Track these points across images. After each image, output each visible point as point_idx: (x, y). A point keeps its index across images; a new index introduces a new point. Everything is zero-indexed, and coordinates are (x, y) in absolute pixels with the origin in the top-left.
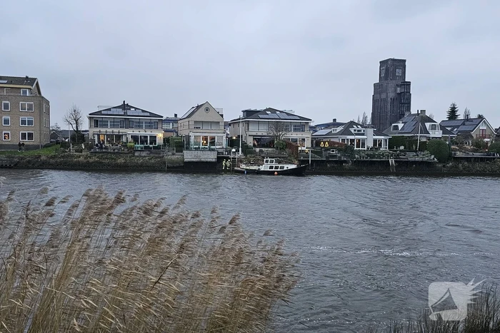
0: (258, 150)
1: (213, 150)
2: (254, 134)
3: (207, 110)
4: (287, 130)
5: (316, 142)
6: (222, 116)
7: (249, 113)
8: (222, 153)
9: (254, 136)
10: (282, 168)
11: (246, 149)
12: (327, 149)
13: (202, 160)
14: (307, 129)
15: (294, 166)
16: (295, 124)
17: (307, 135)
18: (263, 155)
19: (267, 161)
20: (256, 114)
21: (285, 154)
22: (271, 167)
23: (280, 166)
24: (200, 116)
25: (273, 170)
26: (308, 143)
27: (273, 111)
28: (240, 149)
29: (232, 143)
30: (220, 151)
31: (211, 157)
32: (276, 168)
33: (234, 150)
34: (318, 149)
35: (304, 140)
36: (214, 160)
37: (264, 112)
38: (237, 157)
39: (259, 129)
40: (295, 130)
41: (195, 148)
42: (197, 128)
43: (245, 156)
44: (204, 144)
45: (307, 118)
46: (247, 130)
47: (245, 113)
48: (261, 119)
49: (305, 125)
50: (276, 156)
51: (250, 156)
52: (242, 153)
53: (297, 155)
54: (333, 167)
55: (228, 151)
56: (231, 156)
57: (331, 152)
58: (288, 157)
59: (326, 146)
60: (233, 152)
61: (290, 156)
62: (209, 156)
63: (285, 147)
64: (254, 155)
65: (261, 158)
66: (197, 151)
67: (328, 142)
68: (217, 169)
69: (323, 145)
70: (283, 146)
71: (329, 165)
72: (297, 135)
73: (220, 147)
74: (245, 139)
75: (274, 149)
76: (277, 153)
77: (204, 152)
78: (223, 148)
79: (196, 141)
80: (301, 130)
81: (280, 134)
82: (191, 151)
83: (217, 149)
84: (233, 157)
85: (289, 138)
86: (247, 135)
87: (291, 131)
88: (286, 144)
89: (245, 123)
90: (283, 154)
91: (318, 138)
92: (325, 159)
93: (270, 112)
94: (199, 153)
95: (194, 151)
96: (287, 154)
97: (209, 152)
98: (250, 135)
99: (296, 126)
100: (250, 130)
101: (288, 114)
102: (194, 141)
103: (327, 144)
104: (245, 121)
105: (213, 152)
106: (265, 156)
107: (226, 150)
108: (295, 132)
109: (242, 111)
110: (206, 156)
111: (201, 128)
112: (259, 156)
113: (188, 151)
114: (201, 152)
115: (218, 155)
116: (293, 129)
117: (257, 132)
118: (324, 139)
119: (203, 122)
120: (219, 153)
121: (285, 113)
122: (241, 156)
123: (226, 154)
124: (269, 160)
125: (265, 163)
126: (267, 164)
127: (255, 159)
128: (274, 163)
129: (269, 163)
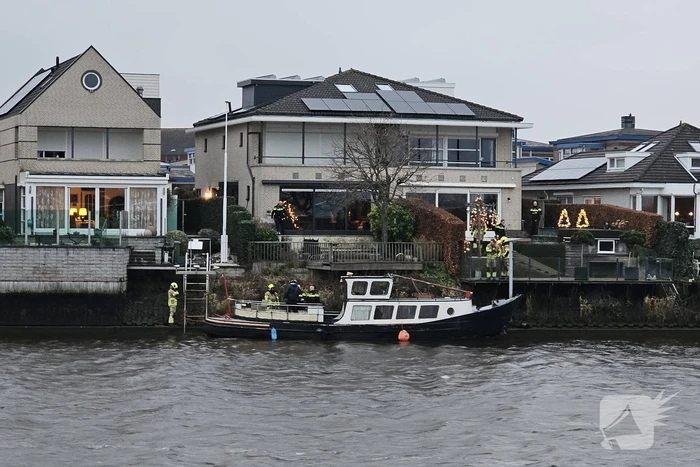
0: (297, 241)
1: (111, 244)
2: (286, 176)
3: (91, 80)
4: (421, 159)
6: (155, 105)
7: (266, 93)
8: (150, 257)
9: (283, 184)
10: (430, 311)
11: (250, 243)
12: (582, 240)
13: (67, 285)
14: (503, 154)
16: (456, 135)
17: (504, 182)
18: (317, 264)
20: (292, 98)
21: (410, 259)
22: (382, 312)
23: (418, 304)
24: (64, 106)
25: (394, 321)
26: (509, 214)
27: (366, 82)
28: (224, 239)
29: (193, 213)
30: (142, 247)
31: (104, 273)
32: (406, 312)
33: (196, 244)
34: (545, 239)
35: (491, 200)
36: (113, 286)
37: (327, 87)
38: (208, 272)
39: (303, 158)
40: (457, 158)
41: (39, 238)
42: (49, 154)
43: (243, 271)
44: (78, 220)
45: (502, 113)
46: (256, 162)
47: (251, 92)
48: (311, 115)
49: (494, 140)
50: (373, 268)
51: (265, 267)
52: (232, 257)
53: (460, 264)
54: (605, 310)
55: (172, 249)
56: (186, 268)
57: (599, 252)
58: (421, 271)
59: (581, 224)
60: (195, 251)
61: (431, 267)
62: (93, 268)
63: (411, 231)
64: (281, 264)
65: (307, 276)
66: (42, 251)
67: (587, 208)
68: (125, 324)
69: (568, 221)
70: (405, 227)
71: (585, 305)
72: (463, 179)
73: (141, 232)
74: (248, 200)
75: (367, 239)
76: (377, 254)
77: (72, 255)
78: (154, 236)
79: (43, 208)
80: (481, 159)
81: (388, 177)
82: (20, 251)
83: (131, 243)
84: (194, 273)
85: (431, 191)
86: (256, 180)
87: (441, 165)
88: (417, 217)
89: (249, 133)
90: (403, 260)
91: (550, 192)
92: (573, 279)
93: (355, 86)
94: (53, 257)
95: (31, 251)
96: (416, 259)
97: (94, 253)
98: (266, 183)
99: (458, 144)
100: (266, 161)
101: (428, 96)
102: (35, 208)
103: (583, 219)
104: (248, 123)
105: (111, 251)
106: (325, 268)
107: (166, 244)
108: (458, 165)
109: (239, 85)
110: (80, 271)
111: (68, 155)
112: (300, 270)
113: (9, 251)
114: (62, 253)
115: (131, 263)
116: (446, 157)
117: (295, 170)
118: (570, 198)
119: (73, 131)
120: (135, 257)
121: (416, 89)
122: (227, 270)
123: (163, 260)
124: (370, 282)
125: (350, 296)
126: (363, 300)
127: (283, 282)
128: (388, 296)
129: (368, 295)
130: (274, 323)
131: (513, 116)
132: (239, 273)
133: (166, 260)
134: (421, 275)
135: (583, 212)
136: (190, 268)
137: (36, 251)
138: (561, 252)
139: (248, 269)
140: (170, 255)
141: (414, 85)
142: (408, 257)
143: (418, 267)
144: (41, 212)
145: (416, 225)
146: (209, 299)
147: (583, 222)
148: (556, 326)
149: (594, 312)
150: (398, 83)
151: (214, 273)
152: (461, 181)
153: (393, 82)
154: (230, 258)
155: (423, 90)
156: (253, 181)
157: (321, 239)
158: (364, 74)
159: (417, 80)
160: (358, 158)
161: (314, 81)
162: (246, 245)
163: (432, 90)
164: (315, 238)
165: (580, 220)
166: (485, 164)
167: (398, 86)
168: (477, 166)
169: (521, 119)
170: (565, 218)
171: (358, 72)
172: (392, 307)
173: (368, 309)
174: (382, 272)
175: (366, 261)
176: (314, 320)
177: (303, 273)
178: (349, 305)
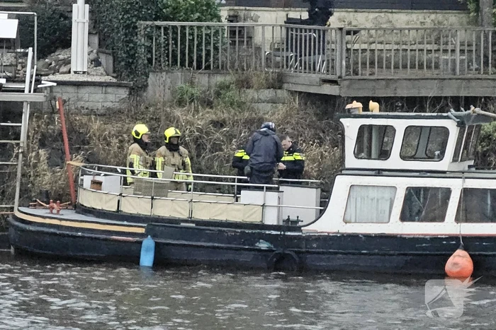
19: (374, 142)
28: (80, 13)
43: (123, 93)
51: (180, 84)
52: (103, 59)
64: (219, 79)
65: (282, 109)
76: (458, 57)
106: (328, 90)
112: (267, 94)
122: (84, 92)
124: (400, 125)
125: (351, 161)
126: (379, 172)
127: (219, 124)
128: (445, 164)
129: (394, 161)
130: (155, 225)
132: (114, 98)
139: (137, 90)
146: (26, 164)
151: (39, 98)
154: (96, 62)
162: (131, 29)
172: (448, 192)
173: (387, 194)
174: (469, 101)
175: (426, 73)
176: (255, 218)
177: (273, 101)
178: (341, 184)
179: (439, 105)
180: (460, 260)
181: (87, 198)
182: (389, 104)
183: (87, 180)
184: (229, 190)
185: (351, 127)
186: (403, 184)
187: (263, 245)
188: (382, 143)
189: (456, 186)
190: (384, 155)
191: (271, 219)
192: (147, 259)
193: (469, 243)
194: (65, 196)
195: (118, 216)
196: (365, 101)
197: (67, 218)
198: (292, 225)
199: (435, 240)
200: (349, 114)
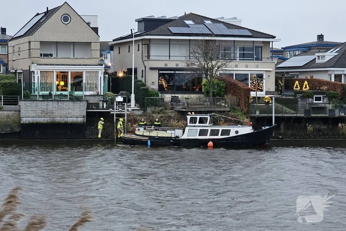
0: (168, 97)
1: (79, 99)
2: (161, 65)
3: (66, 18)
4: (227, 57)
5: (285, 81)
6: (96, 30)
7: (150, 25)
8: (97, 105)
9: (160, 69)
10: (226, 132)
11: (145, 98)
12: (306, 96)
13: (58, 119)
14: (266, 54)
15: (247, 130)
16: (243, 45)
17: (266, 68)
18: (179, 108)
19: (193, 120)
20: (163, 27)
21: (224, 105)
22: (203, 132)
23: (221, 129)
24: (51, 31)
25: (208, 137)
26: (269, 84)
27: (199, 19)
28: (133, 96)
29: (116, 84)
30: (92, 100)
31: (75, 113)
32: (214, 132)
33: (120, 99)
34: (288, 95)
35: (260, 77)
36: (80, 120)
37: (180, 21)
38: (126, 112)
39: (170, 56)
40: (243, 56)
41: (43, 96)
42: (45, 55)
43: (142, 111)
44: (60, 87)
45: (265, 34)
46: (146, 59)
47: (143, 24)
48: (173, 36)
49: (262, 47)
50: (206, 110)
51: (153, 110)
52: (137, 105)
53: (248, 108)
54: (319, 130)
55: (107, 101)
56: (115, 110)
57: (315, 102)
58: (229, 111)
59: (305, 88)
60: (119, 102)
61: (234, 109)
62: (70, 111)
63: (223, 92)
64: (161, 108)
65: (174, 114)
66: (46, 103)
67: (308, 81)
68: (86, 138)
69: (298, 86)
70: (220, 90)
71: (310, 128)
72: (247, 66)
73: (91, 93)
74: (142, 77)
75: (202, 96)
76: (208, 103)
77: (60, 105)
78: (98, 95)
79: (43, 82)
80: (255, 57)
81: (213, 66)
82: (35, 103)
83: (87, 98)
84: (119, 113)
85: (232, 72)
86: (146, 67)
87: (236, 60)
88: (226, 85)
89: (142, 44)
90: (220, 106)
91: (287, 73)
92: (303, 115)
93: (193, 21)
94: (51, 105)
95: (40, 103)
96: (227, 105)
97: (71, 103)
98: (151, 69)
99: (244, 49)
100: (151, 58)
101: (229, 26)
102: (39, 82)
103: (306, 85)
104: (142, 40)
105: (79, 103)
106: (183, 110)
107: (104, 99)
108: (243, 60)
109: (136, 21)
110: (64, 112)
111: (54, 56)
112: (170, 111)
113: (29, 102)
114: (55, 103)
115: (88, 108)
116: (238, 56)
117: (166, 62)
118: (297, 76)
119: (57, 44)
120: (89, 106)
121: (223, 22)
122: (135, 111)
123: (103, 107)
124: (198, 117)
125: (189, 124)
126: (194, 126)
127: (162, 117)
128: (207, 124)
129: (197, 124)
130: (150, 138)
131: (271, 35)
132: (140, 112)
133: (105, 107)
134: (230, 113)
135: (306, 83)
136: (117, 110)
137: (43, 103)
138: (296, 102)
139: (145, 111)
140: (106, 104)
141: (222, 20)
142: (223, 104)
143: (228, 109)
144: (42, 84)
145: (226, 88)
146: (127, 126)
147: (306, 87)
148: (296, 138)
149: (314, 131)
150: (214, 20)
151: (129, 113)
152: (246, 67)
153: (212, 19)
154: (135, 106)
155: (226, 23)
156: (145, 68)
157: (180, 96)
158: (197, 15)
159: (223, 18)
160: (198, 57)
161: (173, 19)
162: (144, 99)
163: (231, 23)
164: (177, 95)
165: (304, 86)
166: (257, 59)
167: (214, 21)
168: (253, 60)
169: (274, 37)
170: (297, 86)
171: (194, 14)
172: (208, 130)
173: (196, 131)
174: (211, 112)
175: (203, 106)
176: (170, 136)
177: (171, 112)
178: (187, 129)
179: (206, 112)
180: (211, 143)
181: (137, 132)
182: (196, 113)
183: (137, 129)
184: (164, 130)
185: (189, 117)
186: (199, 129)
187: (172, 141)
188: (195, 120)
189: (209, 129)
190: (195, 123)
191: (173, 136)
192: (149, 143)
193: (212, 140)
194: (133, 132)
195: (143, 136)
196: (191, 112)
197: (134, 136)
198: (177, 137)
199: (206, 139)
200: (188, 115)
